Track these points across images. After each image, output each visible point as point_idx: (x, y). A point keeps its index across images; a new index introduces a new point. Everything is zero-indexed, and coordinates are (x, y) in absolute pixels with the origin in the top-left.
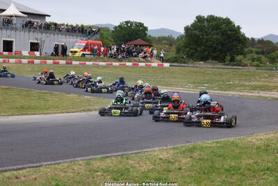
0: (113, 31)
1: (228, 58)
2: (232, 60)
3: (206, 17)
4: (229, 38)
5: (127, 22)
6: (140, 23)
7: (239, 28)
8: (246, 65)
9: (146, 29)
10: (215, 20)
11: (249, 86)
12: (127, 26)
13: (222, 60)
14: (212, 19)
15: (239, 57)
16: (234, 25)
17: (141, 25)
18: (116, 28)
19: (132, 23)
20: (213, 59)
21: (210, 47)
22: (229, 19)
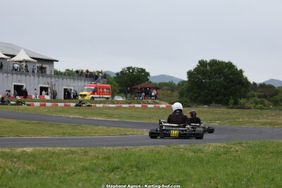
0: (115, 77)
1: (232, 101)
2: (236, 103)
3: (208, 61)
4: (232, 81)
5: (129, 68)
6: (142, 69)
7: (241, 71)
8: (250, 108)
9: (148, 74)
10: (218, 64)
11: (259, 122)
12: (129, 72)
13: (226, 104)
14: (214, 63)
15: (242, 101)
16: (237, 69)
17: (143, 70)
18: (117, 74)
19: (133, 69)
20: (216, 103)
21: (213, 91)
22: (231, 63)
